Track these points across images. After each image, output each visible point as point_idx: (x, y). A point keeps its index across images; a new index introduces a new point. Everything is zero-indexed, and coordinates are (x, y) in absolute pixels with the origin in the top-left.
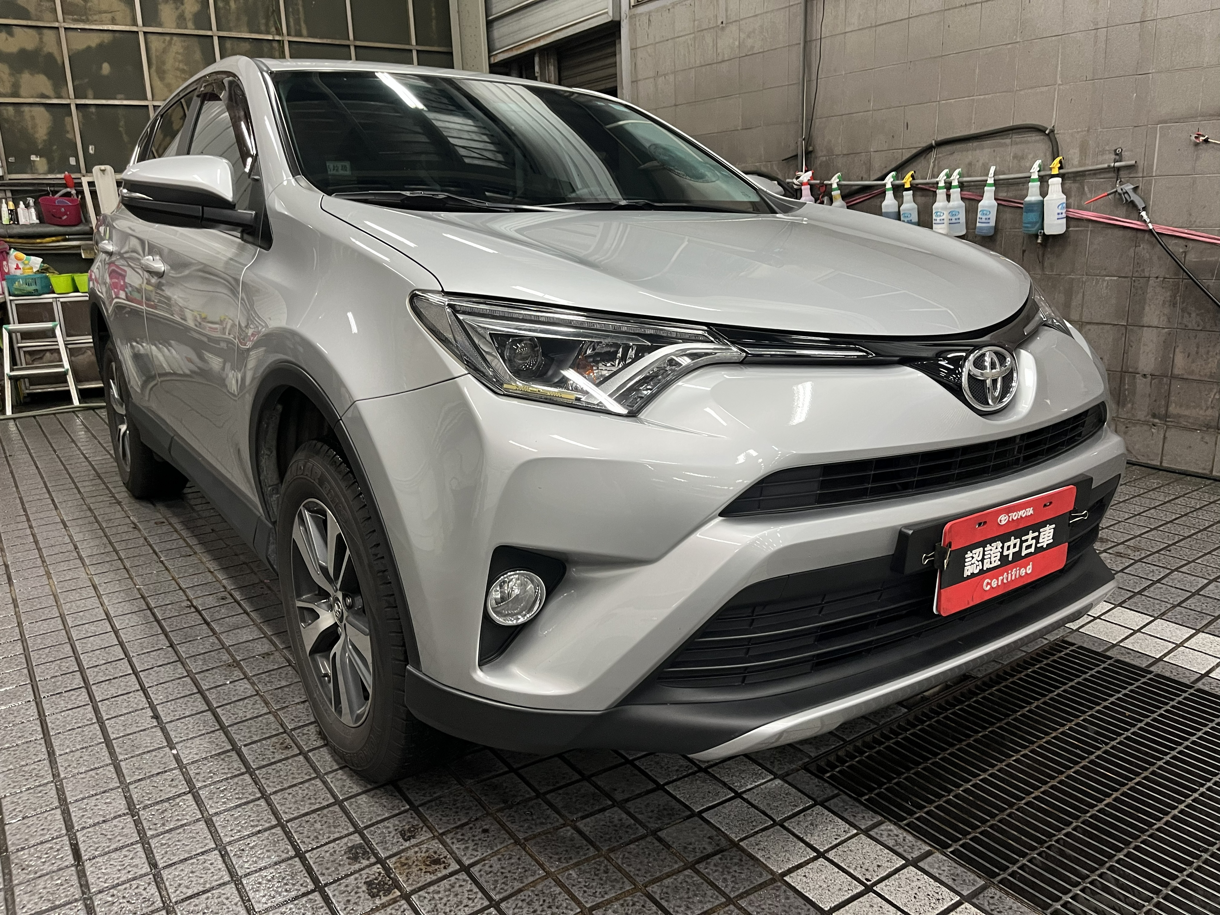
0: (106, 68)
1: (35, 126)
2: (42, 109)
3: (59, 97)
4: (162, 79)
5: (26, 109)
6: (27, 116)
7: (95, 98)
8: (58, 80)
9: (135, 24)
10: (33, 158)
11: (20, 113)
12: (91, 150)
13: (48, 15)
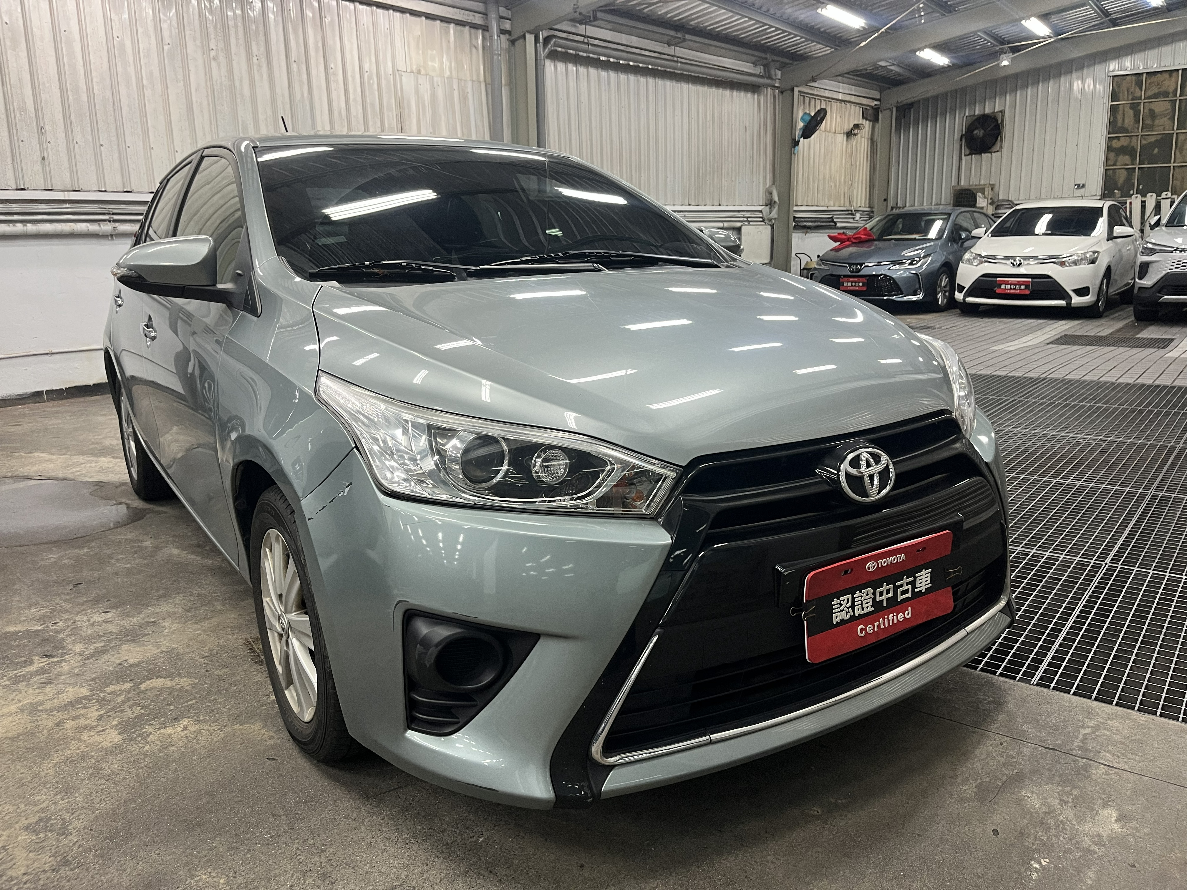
0: (1156, 151)
1: (1119, 178)
2: (1123, 170)
3: (1132, 164)
4: (1181, 153)
5: (1117, 171)
6: (1117, 173)
7: (1148, 164)
8: (1133, 159)
9: (1173, 129)
10: (1116, 191)
11: (1114, 173)
12: (1141, 187)
13: (1136, 130)
